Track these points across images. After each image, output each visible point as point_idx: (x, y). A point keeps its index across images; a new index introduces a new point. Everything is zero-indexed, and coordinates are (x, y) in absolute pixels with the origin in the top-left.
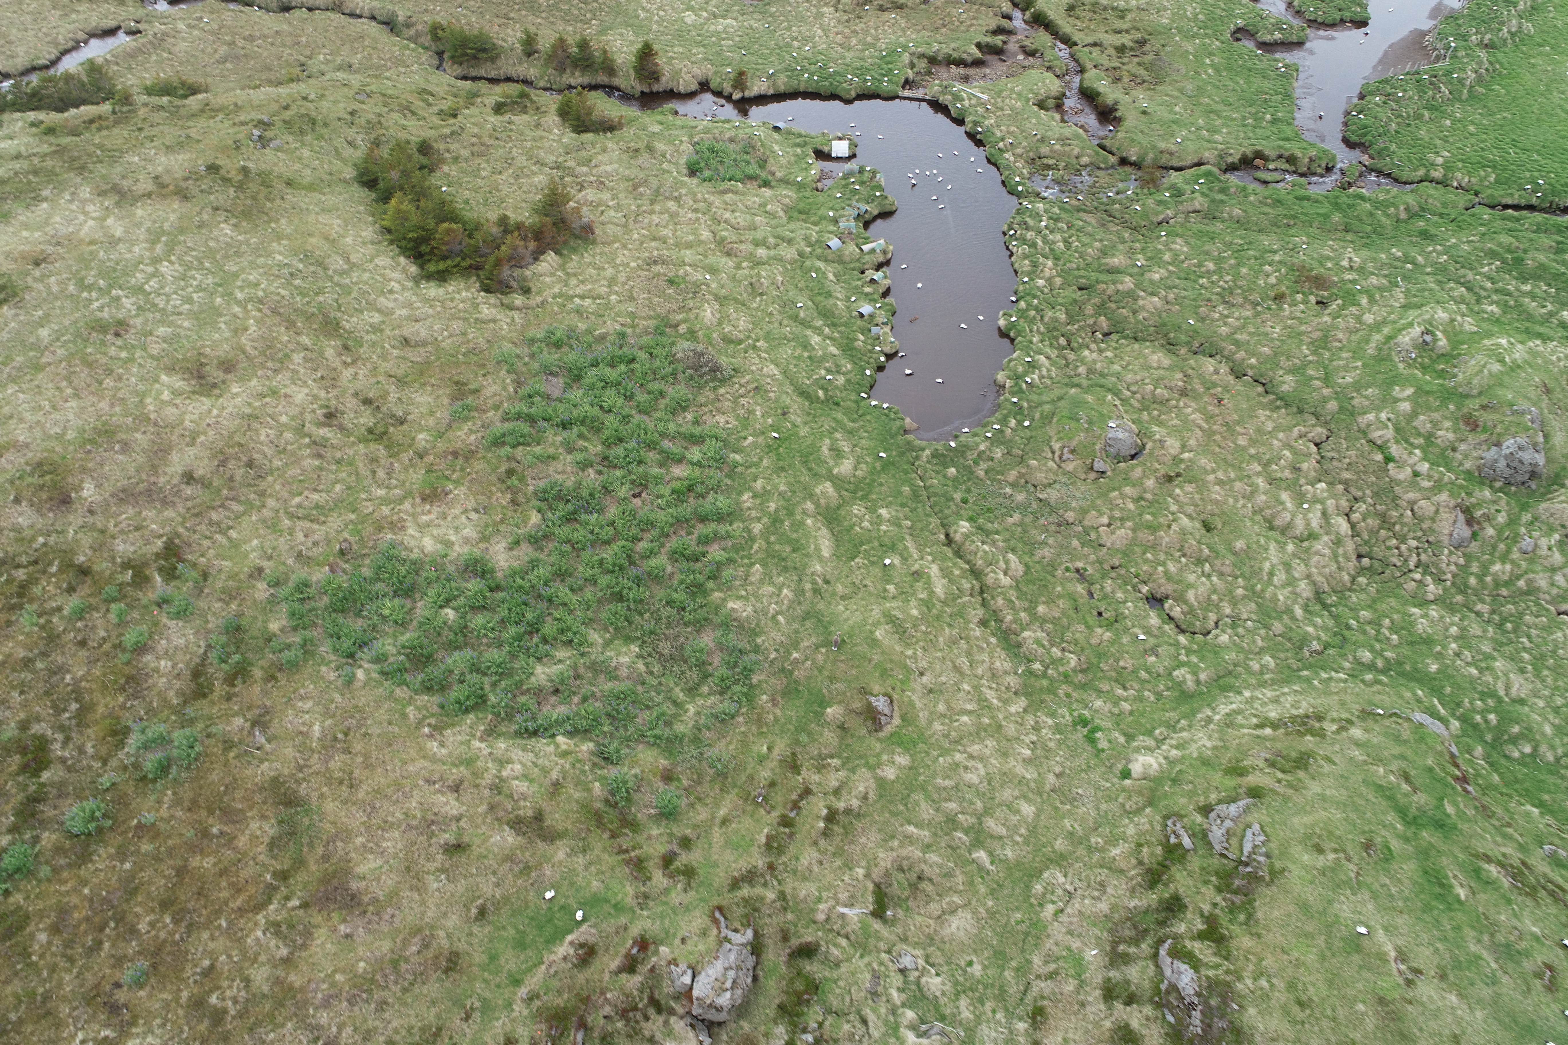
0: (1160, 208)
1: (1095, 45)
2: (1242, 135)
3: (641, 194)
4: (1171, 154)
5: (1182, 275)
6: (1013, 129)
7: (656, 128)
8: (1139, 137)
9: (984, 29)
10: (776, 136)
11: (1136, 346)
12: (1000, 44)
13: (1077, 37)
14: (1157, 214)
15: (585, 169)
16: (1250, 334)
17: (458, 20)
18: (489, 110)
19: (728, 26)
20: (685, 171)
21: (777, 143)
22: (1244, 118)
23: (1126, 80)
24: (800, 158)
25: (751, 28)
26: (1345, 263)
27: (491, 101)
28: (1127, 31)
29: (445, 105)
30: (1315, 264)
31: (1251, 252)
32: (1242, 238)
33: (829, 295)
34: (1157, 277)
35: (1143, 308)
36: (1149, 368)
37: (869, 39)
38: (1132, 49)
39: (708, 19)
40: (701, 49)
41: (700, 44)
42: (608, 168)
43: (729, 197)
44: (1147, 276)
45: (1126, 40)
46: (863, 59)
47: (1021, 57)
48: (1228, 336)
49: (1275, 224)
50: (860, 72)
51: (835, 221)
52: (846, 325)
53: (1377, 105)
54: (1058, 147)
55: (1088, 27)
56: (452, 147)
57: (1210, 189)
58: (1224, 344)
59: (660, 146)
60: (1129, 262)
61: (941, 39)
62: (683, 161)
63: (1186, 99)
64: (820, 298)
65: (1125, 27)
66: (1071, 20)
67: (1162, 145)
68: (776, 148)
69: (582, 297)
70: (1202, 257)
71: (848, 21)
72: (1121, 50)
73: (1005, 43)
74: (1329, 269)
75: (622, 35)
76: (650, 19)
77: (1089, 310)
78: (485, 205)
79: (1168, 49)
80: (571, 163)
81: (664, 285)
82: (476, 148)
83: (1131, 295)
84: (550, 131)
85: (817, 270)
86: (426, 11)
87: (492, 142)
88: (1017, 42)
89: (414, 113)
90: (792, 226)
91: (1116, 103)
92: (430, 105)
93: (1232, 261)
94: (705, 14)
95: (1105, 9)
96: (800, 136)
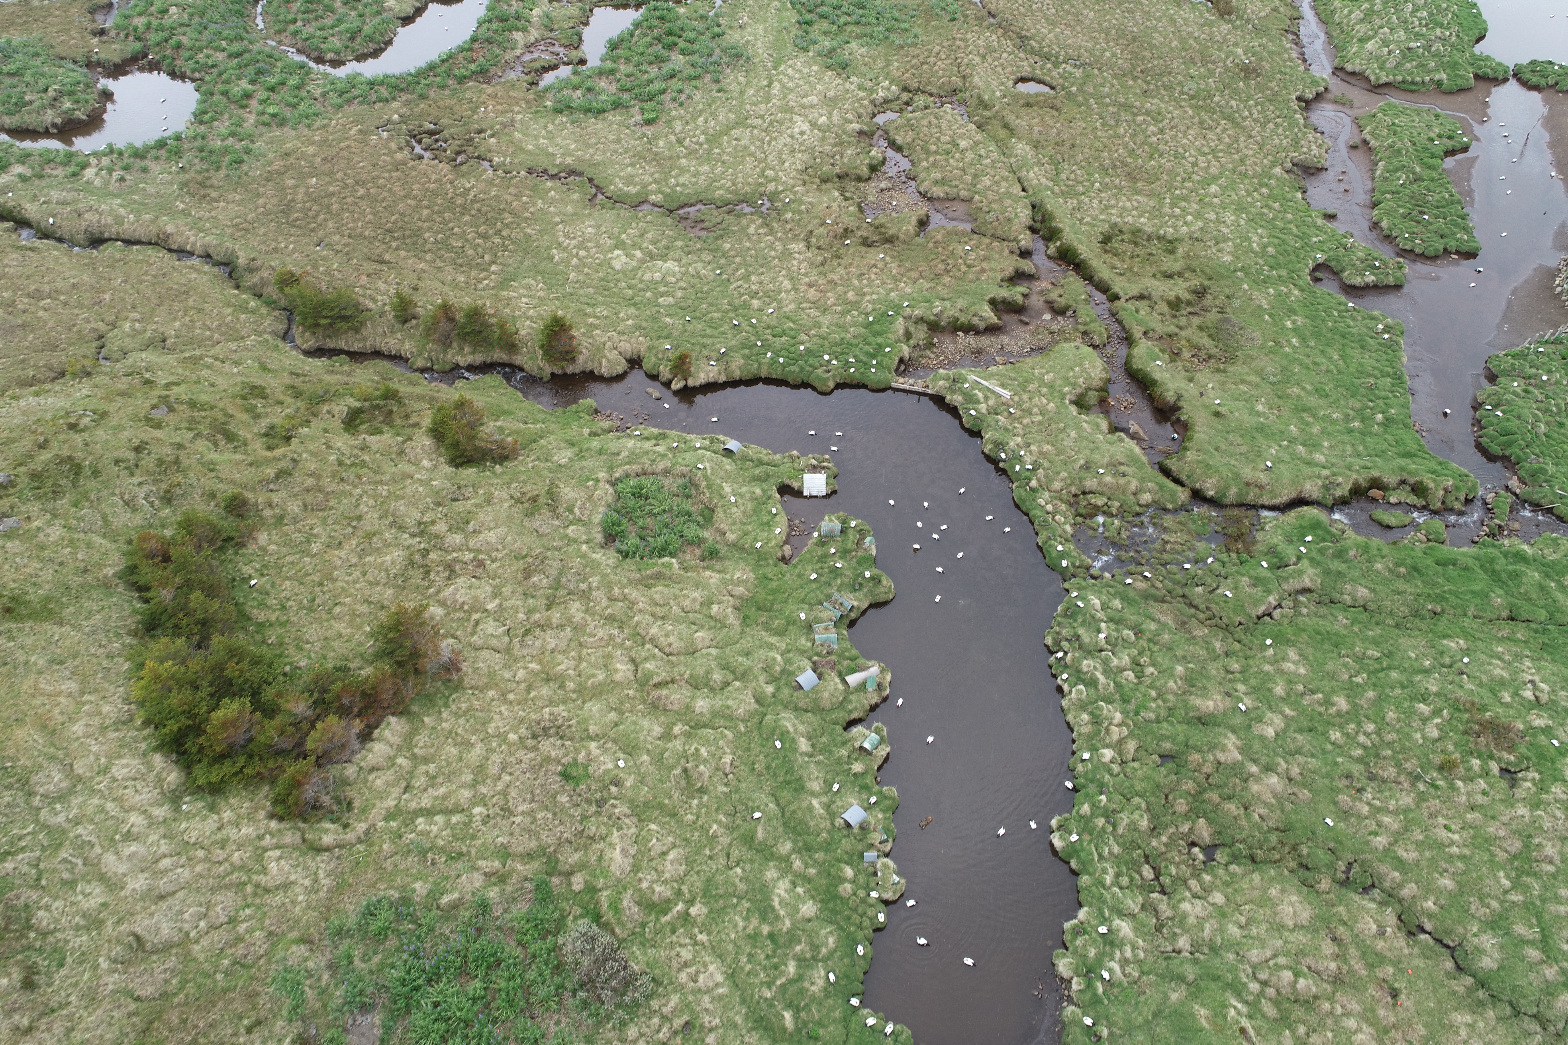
0: (1258, 591)
1: (1141, 297)
2: (1349, 448)
3: (535, 586)
4: (1261, 487)
5: (1305, 724)
6: (1047, 448)
7: (563, 456)
8: (1217, 460)
9: (999, 276)
10: (728, 464)
11: (1256, 877)
12: (1020, 299)
13: (1118, 286)
14: (1257, 602)
15: (458, 538)
16: (1419, 845)
17: (315, 267)
18: (337, 424)
19: (667, 273)
20: (599, 538)
21: (727, 478)
22: (1347, 419)
23: (1186, 354)
24: (760, 503)
25: (698, 275)
26: (1528, 694)
27: (341, 408)
28: (1180, 274)
29: (277, 417)
30: (1488, 698)
31: (1394, 675)
32: (1376, 643)
33: (799, 788)
34: (1270, 732)
35: (1258, 798)
36: (1280, 927)
37: (851, 295)
38: (1189, 303)
39: (643, 261)
40: (632, 311)
41: (631, 302)
42: (491, 536)
43: (659, 591)
44: (1257, 729)
45: (1179, 289)
46: (843, 327)
47: (1047, 316)
48: (1386, 851)
49: (1416, 614)
50: (841, 349)
51: (809, 627)
52: (827, 847)
53: (1515, 393)
54: (1108, 479)
55: (1130, 269)
56: (276, 498)
57: (1321, 551)
58: (1383, 868)
59: (568, 493)
60: (1228, 702)
61: (944, 292)
62: (597, 518)
63: (1268, 389)
64: (786, 794)
65: (1177, 267)
66: (1107, 257)
67: (1247, 473)
68: (727, 488)
69: (429, 813)
70: (1327, 685)
71: (822, 264)
72: (1175, 305)
73: (1025, 296)
74: (1507, 705)
75: (528, 287)
76: (566, 262)
77: (1181, 806)
78: (311, 610)
79: (1237, 303)
80: (441, 527)
81: (555, 782)
82: (309, 498)
83: (1236, 769)
84: (417, 463)
85: (784, 736)
86: (276, 250)
87: (333, 487)
88: (1041, 293)
89: (230, 437)
90: (746, 643)
91: (1179, 397)
92: (257, 417)
93: (1371, 694)
94: (638, 254)
95: (1149, 238)
96: (761, 463)
